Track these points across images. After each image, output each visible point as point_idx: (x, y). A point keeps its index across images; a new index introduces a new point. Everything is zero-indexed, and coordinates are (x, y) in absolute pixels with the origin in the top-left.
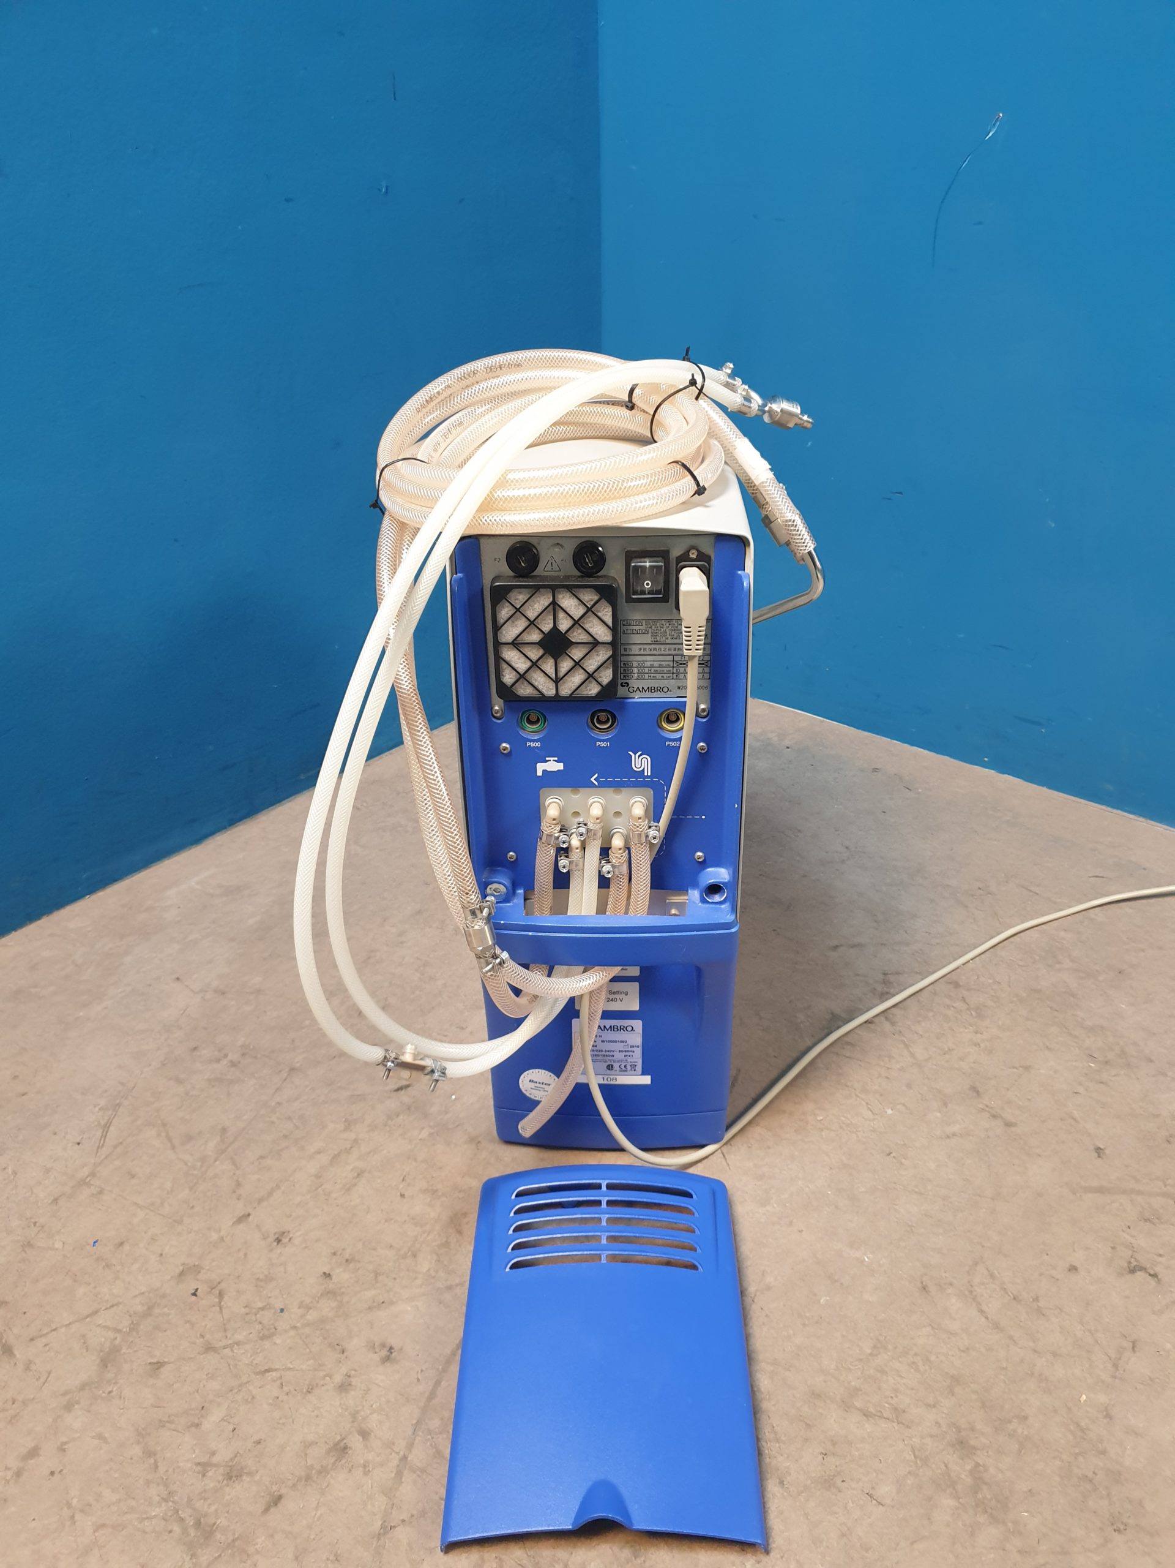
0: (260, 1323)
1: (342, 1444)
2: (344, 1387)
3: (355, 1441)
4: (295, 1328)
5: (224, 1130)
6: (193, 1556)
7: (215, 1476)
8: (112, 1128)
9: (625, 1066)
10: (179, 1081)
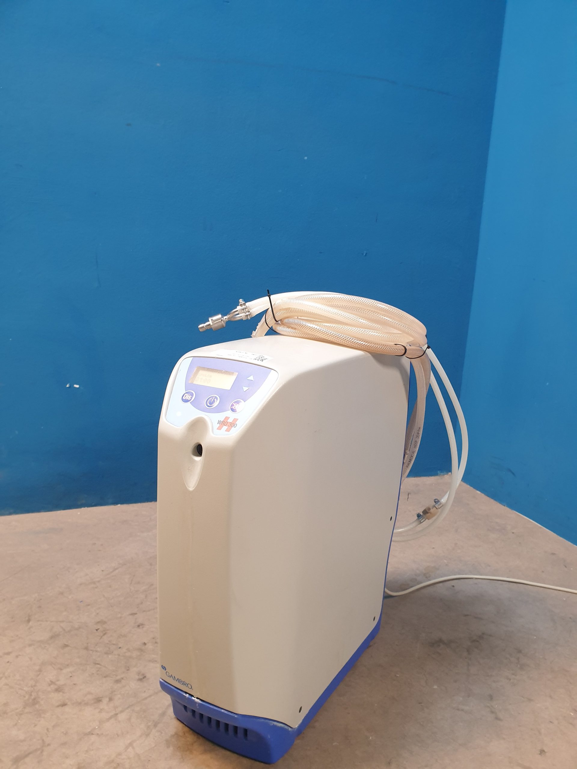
0: (109, 648)
1: (100, 699)
2: (118, 681)
3: (106, 700)
4: (119, 655)
5: (152, 585)
6: (25, 708)
7: (53, 687)
8: (117, 571)
10: (151, 565)
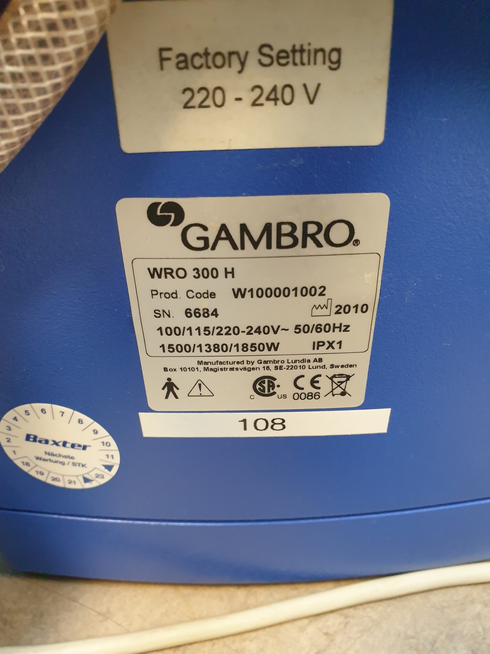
9: (313, 382)
